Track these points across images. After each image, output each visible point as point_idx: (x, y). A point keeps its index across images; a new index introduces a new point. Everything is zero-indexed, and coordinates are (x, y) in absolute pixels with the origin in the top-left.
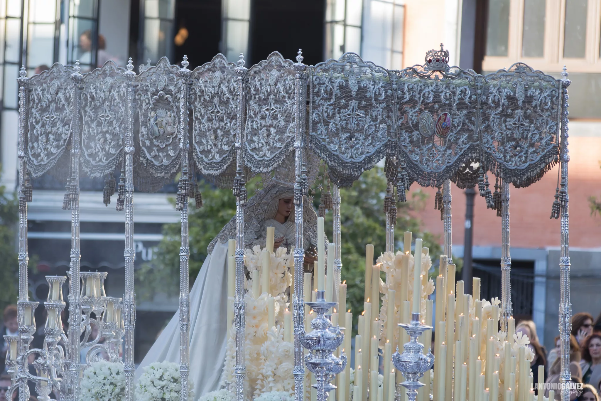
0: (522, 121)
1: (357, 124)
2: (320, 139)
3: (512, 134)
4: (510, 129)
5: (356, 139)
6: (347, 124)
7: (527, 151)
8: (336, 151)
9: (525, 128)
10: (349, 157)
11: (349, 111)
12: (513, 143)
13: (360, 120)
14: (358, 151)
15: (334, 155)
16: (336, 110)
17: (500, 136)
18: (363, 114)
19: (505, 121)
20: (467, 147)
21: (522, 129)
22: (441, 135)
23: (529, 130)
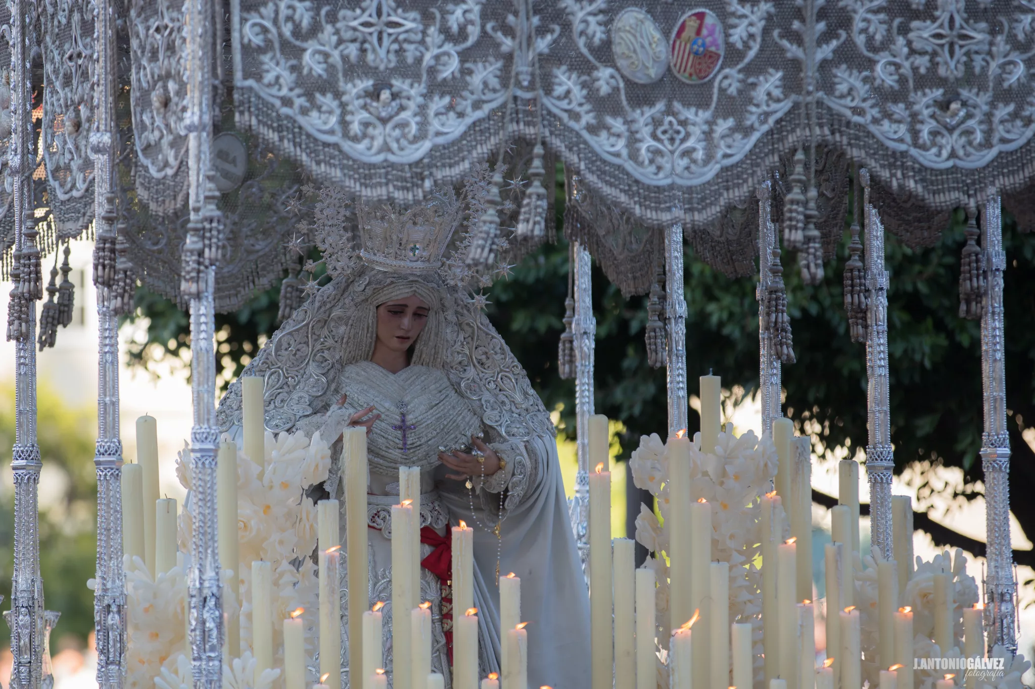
0: (962, 27)
1: (396, 52)
2: (272, 100)
3: (934, 65)
4: (923, 53)
5: (395, 96)
6: (363, 51)
7: (989, 116)
8: (331, 132)
9: (974, 48)
10: (374, 150)
11: (367, 13)
12: (938, 93)
13: (405, 40)
14: (406, 130)
15: (326, 145)
16: (323, 12)
17: (891, 75)
18: (414, 20)
19: (904, 30)
20: (786, 109)
21: (964, 50)
22: (691, 75)
23: (990, 53)
